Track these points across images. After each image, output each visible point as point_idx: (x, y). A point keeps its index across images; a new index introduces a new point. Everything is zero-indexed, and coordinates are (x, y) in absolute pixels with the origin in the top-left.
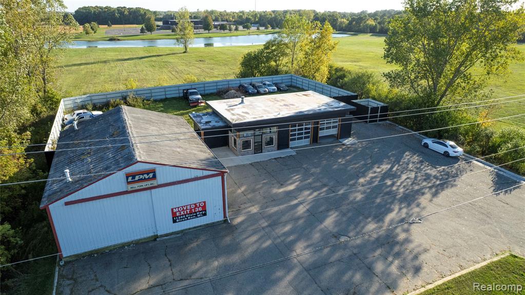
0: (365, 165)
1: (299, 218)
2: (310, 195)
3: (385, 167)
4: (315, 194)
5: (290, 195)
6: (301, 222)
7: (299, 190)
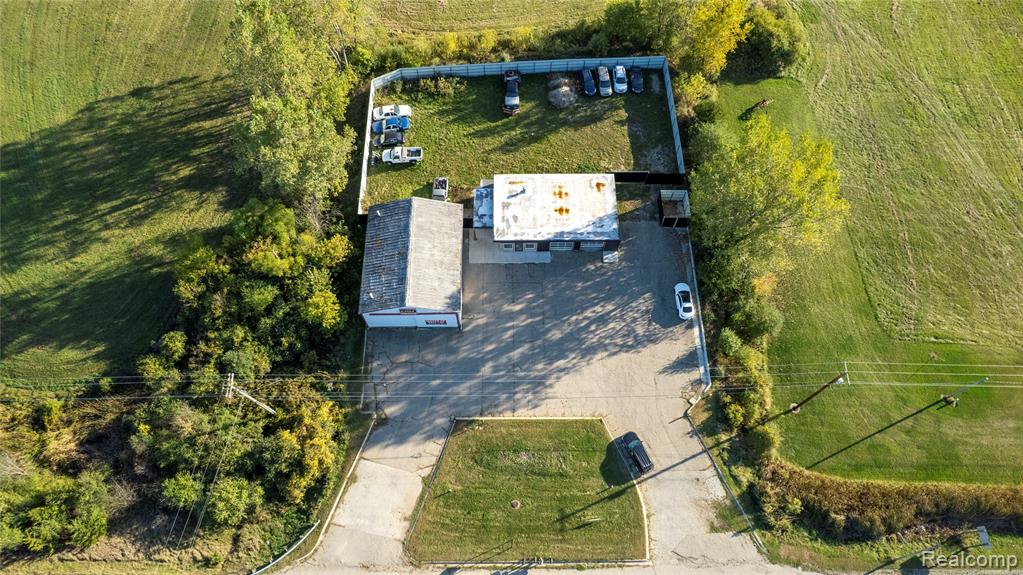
0: (594, 298)
1: (502, 342)
2: (524, 321)
3: (610, 307)
4: (529, 321)
5: (512, 316)
6: (502, 345)
7: (521, 312)
